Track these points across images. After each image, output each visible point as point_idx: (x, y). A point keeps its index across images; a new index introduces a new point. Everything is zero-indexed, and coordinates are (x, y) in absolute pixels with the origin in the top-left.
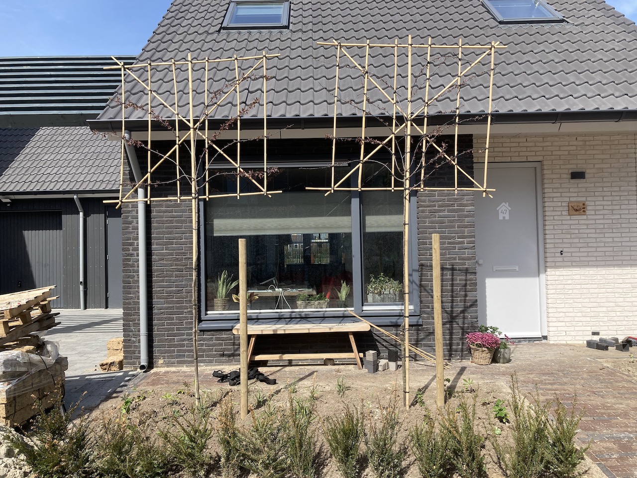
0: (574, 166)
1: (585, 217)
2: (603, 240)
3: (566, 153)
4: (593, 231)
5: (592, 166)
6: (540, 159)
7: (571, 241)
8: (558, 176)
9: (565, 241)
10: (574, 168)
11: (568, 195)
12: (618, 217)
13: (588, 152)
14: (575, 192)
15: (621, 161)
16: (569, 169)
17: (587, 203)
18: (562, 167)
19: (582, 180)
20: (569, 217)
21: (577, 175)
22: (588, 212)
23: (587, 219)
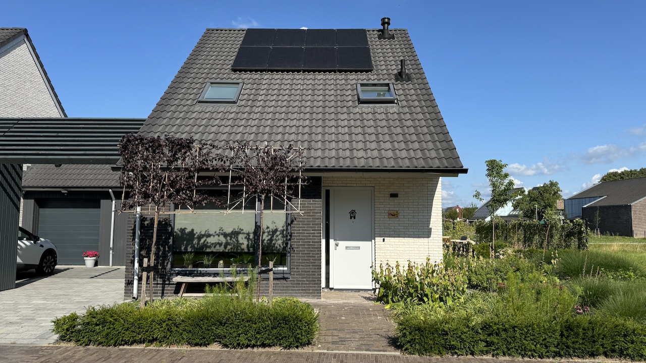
0: (393, 190)
1: (398, 219)
2: (408, 233)
3: (388, 182)
4: (403, 228)
5: (403, 190)
6: (373, 185)
7: (389, 233)
8: (383, 195)
9: (386, 233)
10: (392, 191)
11: (389, 206)
12: (417, 220)
13: (400, 182)
14: (393, 204)
15: (419, 188)
16: (389, 192)
17: (399, 212)
18: (385, 190)
19: (396, 198)
20: (388, 219)
21: (394, 195)
22: (399, 217)
23: (399, 221)
